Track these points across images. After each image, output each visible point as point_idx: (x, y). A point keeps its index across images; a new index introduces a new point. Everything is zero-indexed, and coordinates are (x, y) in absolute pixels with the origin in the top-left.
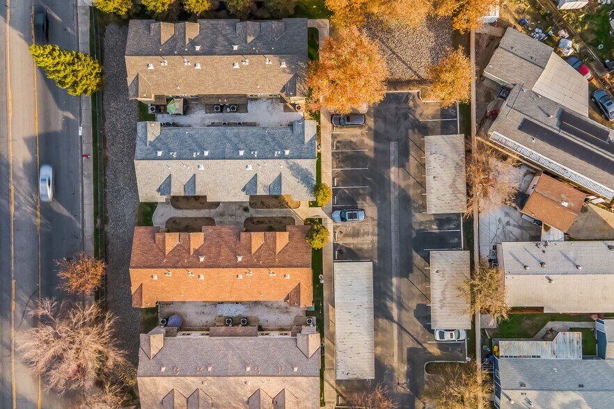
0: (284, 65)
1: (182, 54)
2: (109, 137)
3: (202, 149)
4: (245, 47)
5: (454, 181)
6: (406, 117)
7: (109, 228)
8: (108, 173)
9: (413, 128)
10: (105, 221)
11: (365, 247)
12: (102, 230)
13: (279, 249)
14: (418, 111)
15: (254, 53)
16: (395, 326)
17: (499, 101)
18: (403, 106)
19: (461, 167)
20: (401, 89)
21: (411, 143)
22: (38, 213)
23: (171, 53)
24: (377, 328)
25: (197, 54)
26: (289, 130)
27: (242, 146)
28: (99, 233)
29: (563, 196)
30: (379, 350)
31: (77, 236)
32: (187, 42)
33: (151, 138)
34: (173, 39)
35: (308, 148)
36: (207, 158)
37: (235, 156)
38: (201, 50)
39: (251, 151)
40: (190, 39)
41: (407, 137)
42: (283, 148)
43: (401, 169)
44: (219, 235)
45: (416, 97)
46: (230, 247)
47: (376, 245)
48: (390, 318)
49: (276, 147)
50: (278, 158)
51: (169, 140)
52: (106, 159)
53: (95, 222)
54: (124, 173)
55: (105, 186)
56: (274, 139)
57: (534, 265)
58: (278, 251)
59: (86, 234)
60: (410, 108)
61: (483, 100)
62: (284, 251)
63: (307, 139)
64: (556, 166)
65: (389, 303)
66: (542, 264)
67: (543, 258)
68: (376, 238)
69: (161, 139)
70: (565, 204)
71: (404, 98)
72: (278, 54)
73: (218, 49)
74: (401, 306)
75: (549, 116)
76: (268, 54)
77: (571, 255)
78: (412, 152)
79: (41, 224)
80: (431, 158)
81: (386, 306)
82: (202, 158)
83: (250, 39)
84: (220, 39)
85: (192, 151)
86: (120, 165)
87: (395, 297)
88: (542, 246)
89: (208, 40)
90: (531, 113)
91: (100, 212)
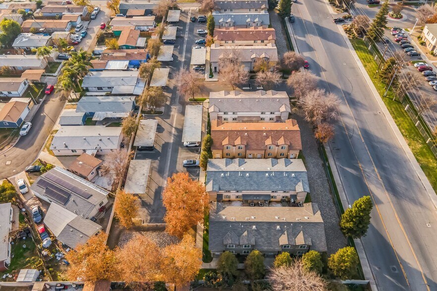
0: (224, 217)
1: (288, 224)
2: (332, 204)
3: (270, 177)
4: (248, 228)
5: (134, 173)
6: (153, 211)
7: (321, 162)
8: (328, 186)
9: (150, 205)
10: (324, 165)
11: (185, 153)
12: (324, 161)
13: (227, 139)
14: (145, 214)
15: (242, 223)
16: (174, 125)
17: (97, 217)
18: (154, 217)
19: (129, 179)
20: (153, 226)
21: (153, 198)
22: (361, 168)
23: (295, 224)
24: (183, 125)
25: (279, 223)
26: (221, 188)
27: (248, 179)
28: (325, 159)
29: (80, 166)
30: (183, 118)
31: (337, 159)
32: (286, 232)
33: (300, 184)
34: (295, 235)
35: (211, 177)
36: (266, 172)
37: (251, 173)
38: (276, 226)
39: (242, 176)
40: (285, 234)
41: (154, 201)
42: (225, 177)
43: (160, 186)
44: (257, 145)
45: (145, 221)
46: (251, 139)
47: (179, 154)
48: (176, 128)
49: (228, 178)
50: (228, 172)
51: (290, 183)
52: (331, 193)
53: (329, 164)
54: (318, 186)
55: (328, 180)
56: (230, 183)
57: (105, 140)
58: (228, 137)
59: (332, 159)
60: (150, 215)
61: (106, 219)
62: (225, 138)
63: (211, 182)
64: (78, 179)
65: (176, 133)
66: (101, 140)
67: (99, 143)
68: (178, 157)
69: (294, 183)
70: (81, 163)
71: (153, 220)
72: (227, 222)
73: (265, 227)
74: (170, 133)
75: (74, 201)
76: (233, 222)
77: (86, 144)
78: (153, 193)
79: (358, 164)
80: (144, 183)
81: (177, 132)
82: (270, 172)
83: (246, 233)
84: (265, 235)
85: (275, 176)
86: (322, 190)
87: (173, 136)
88: (98, 147)
89: (272, 234)
90: (83, 201)
91: (328, 169)
